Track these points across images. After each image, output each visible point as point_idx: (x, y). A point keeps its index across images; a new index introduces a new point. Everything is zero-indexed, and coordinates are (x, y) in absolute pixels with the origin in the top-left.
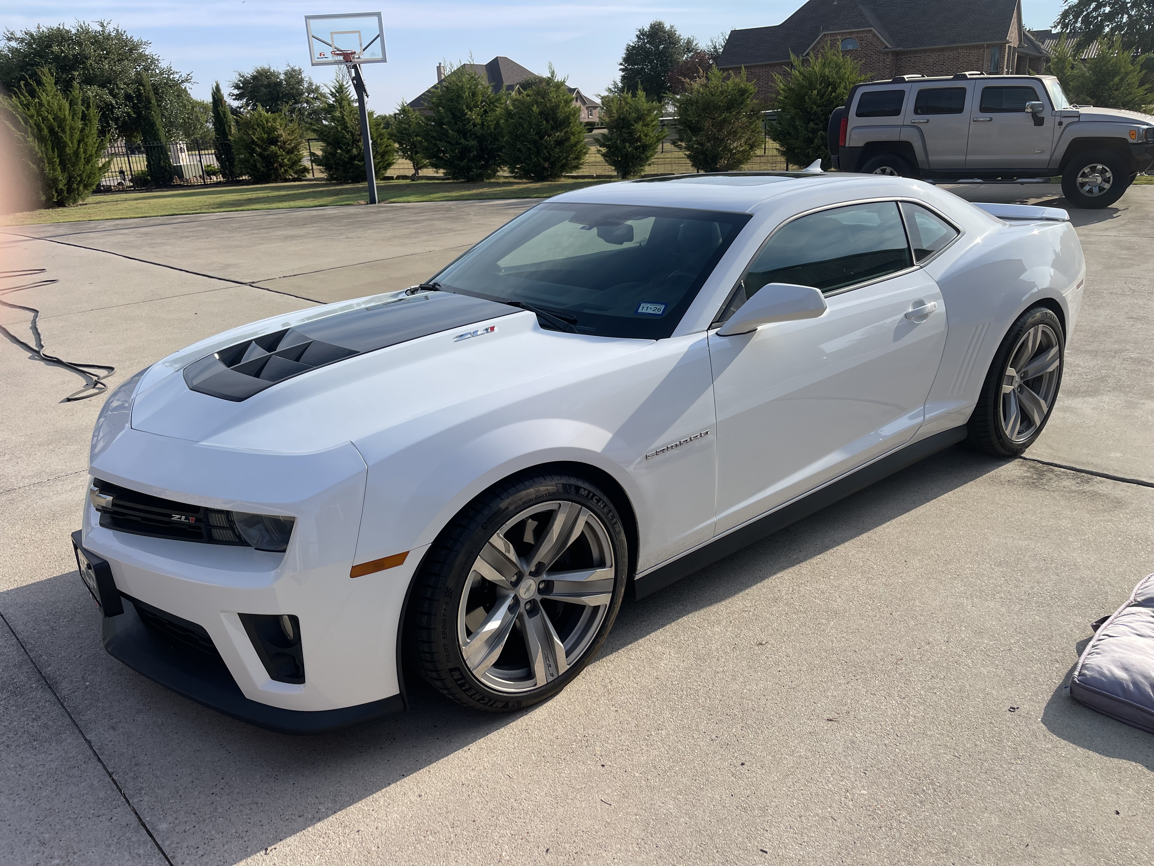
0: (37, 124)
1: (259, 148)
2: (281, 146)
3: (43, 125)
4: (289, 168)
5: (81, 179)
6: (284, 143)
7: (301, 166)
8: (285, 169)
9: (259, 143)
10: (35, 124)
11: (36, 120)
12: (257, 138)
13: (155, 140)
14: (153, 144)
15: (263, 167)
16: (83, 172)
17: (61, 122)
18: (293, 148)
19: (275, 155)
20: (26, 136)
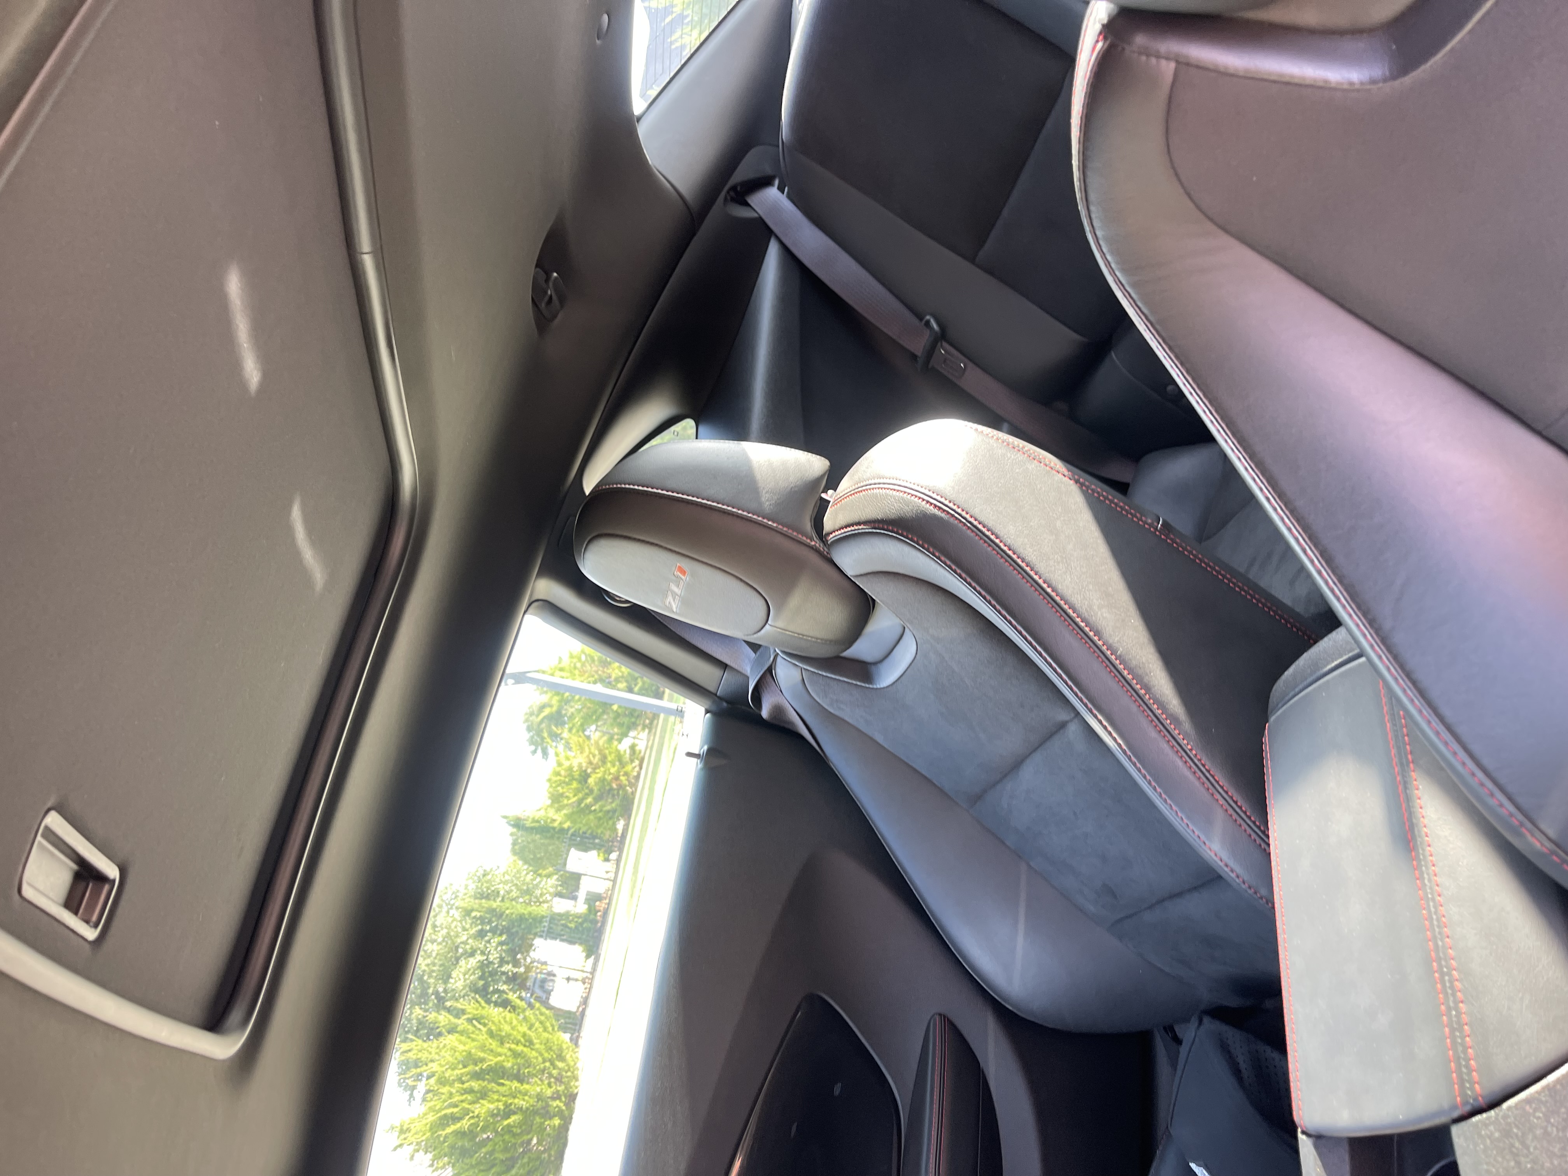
0: (463, 1092)
1: (587, 798)
2: (592, 768)
3: (466, 1085)
4: (623, 767)
5: (550, 1060)
6: (590, 763)
7: (625, 751)
8: (623, 775)
9: (580, 795)
10: (462, 1094)
11: (457, 1092)
12: (574, 796)
13: (541, 922)
14: (544, 927)
15: (612, 803)
16: (541, 1054)
17: (469, 1059)
18: (600, 753)
19: (603, 780)
20: (471, 1115)
